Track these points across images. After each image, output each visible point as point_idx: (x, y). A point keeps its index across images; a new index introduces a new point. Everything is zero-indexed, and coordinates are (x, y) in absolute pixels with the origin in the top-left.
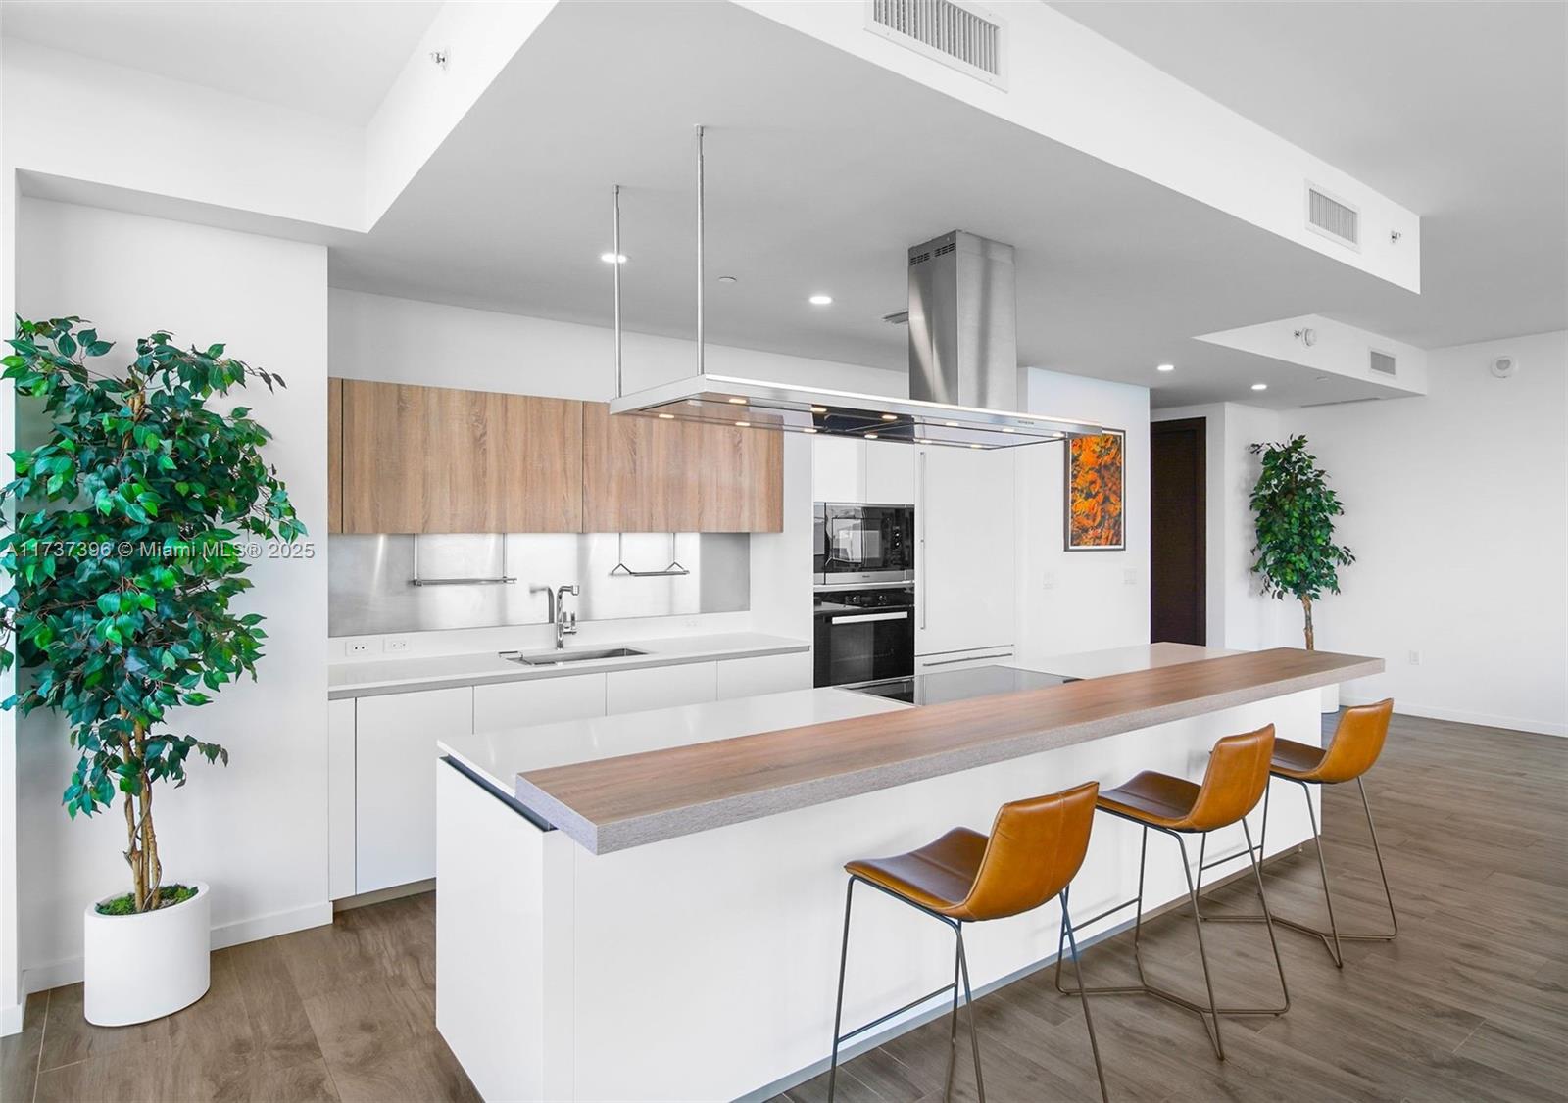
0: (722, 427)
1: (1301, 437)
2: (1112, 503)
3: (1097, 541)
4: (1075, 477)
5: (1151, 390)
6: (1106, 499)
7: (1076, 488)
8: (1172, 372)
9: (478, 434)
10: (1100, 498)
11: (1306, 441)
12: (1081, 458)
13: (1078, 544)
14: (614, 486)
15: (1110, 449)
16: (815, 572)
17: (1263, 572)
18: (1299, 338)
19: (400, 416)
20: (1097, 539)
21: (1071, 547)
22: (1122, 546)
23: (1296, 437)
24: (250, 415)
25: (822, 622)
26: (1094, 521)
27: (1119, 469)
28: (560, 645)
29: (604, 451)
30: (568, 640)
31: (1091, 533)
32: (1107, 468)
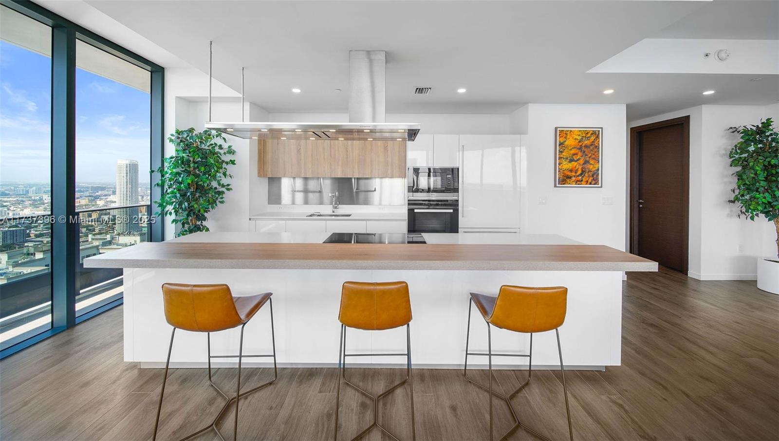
0: (380, 141)
1: (768, 120)
2: (591, 164)
3: (578, 183)
4: (561, 152)
5: (627, 105)
6: (586, 162)
7: (562, 158)
8: (613, 93)
9: (299, 148)
10: (582, 162)
11: (772, 122)
12: (566, 143)
13: (564, 184)
14: (340, 163)
15: (590, 137)
16: (408, 192)
17: (738, 204)
18: (710, 57)
19: (278, 145)
20: (578, 182)
21: (557, 185)
22: (600, 185)
23: (764, 120)
24: (232, 148)
25: (411, 212)
26: (576, 173)
27: (597, 147)
28: (333, 212)
29: (337, 152)
30: (335, 210)
31: (574, 178)
32: (586, 146)
